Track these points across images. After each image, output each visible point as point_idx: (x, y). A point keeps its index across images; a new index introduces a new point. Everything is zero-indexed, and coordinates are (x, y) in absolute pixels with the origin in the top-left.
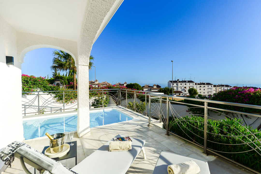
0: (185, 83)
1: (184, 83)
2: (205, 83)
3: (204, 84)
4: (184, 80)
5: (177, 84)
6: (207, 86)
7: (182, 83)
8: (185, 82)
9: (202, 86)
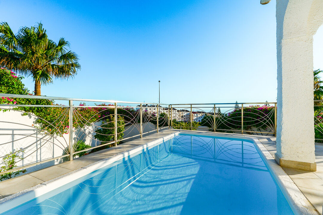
1: (153, 108)
5: (146, 109)
7: (151, 108)
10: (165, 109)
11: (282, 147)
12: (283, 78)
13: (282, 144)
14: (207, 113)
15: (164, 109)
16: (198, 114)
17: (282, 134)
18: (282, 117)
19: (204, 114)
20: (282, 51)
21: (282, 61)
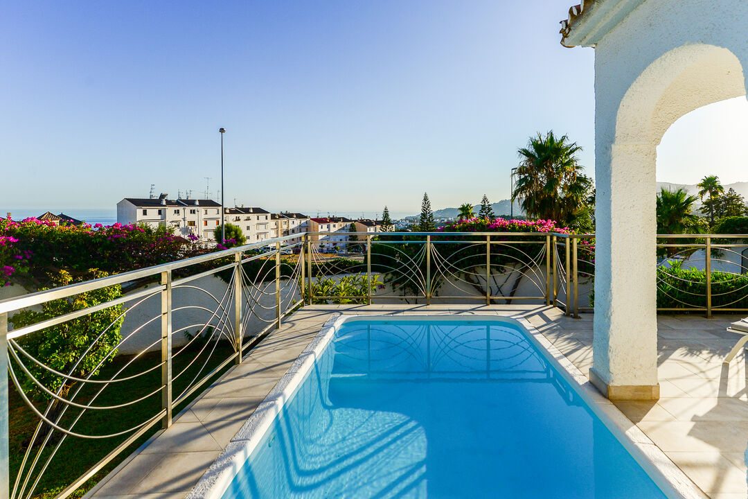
0: (193, 208)
1: (188, 209)
2: (249, 209)
3: (246, 211)
4: (184, 198)
5: (160, 212)
6: (255, 216)
7: (181, 209)
8: (190, 203)
9: (243, 216)
10: (232, 212)
11: (611, 361)
12: (612, 221)
13: (610, 354)
14: (355, 221)
15: (228, 211)
16: (332, 224)
17: (610, 333)
18: (610, 301)
19: (349, 224)
20: (613, 166)
21: (612, 186)
